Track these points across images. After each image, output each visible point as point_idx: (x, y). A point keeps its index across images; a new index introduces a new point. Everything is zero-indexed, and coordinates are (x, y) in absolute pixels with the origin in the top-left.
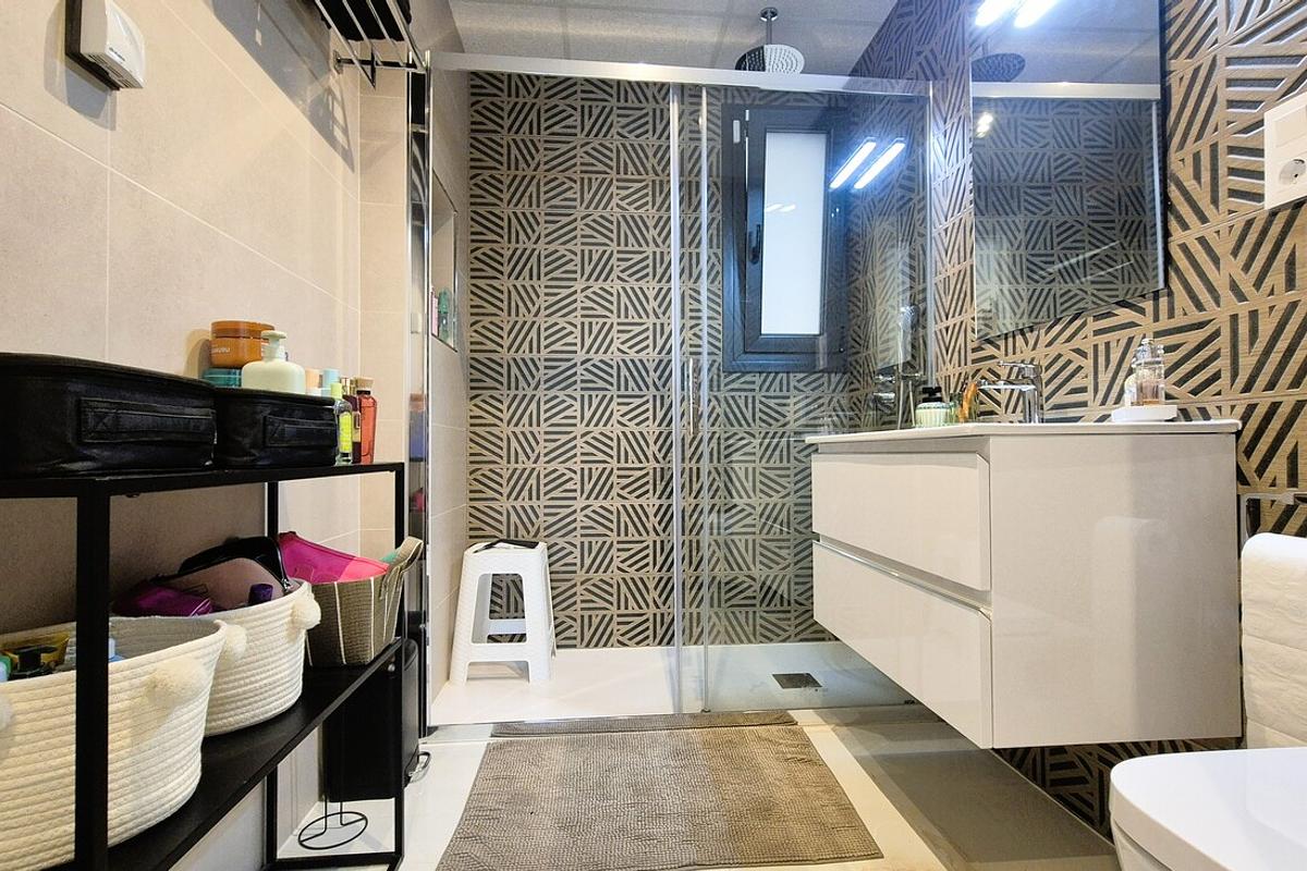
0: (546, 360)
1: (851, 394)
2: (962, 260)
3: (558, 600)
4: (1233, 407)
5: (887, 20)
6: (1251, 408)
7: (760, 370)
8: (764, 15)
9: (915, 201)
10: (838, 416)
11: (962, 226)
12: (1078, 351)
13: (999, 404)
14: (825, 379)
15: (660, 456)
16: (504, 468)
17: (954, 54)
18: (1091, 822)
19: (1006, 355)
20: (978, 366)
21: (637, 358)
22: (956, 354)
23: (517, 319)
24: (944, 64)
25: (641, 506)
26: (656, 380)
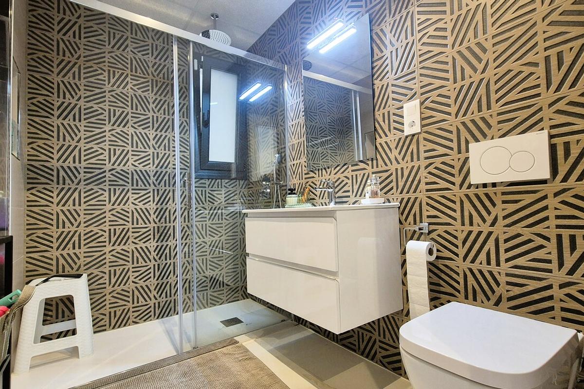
0: (85, 168)
1: (249, 190)
2: (300, 138)
3: (94, 305)
4: (397, 199)
5: (264, 34)
6: (403, 199)
7: (207, 177)
8: (212, 16)
9: (279, 111)
10: (243, 199)
11: (299, 125)
12: (346, 177)
13: (316, 196)
14: (238, 182)
15: (157, 221)
16: (54, 232)
17: (294, 57)
18: (355, 351)
19: (319, 177)
20: (307, 180)
21: (143, 169)
22: (298, 175)
23: (64, 143)
24: (290, 59)
25: (146, 247)
26: (155, 181)
